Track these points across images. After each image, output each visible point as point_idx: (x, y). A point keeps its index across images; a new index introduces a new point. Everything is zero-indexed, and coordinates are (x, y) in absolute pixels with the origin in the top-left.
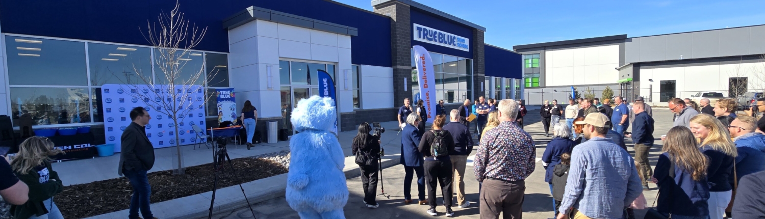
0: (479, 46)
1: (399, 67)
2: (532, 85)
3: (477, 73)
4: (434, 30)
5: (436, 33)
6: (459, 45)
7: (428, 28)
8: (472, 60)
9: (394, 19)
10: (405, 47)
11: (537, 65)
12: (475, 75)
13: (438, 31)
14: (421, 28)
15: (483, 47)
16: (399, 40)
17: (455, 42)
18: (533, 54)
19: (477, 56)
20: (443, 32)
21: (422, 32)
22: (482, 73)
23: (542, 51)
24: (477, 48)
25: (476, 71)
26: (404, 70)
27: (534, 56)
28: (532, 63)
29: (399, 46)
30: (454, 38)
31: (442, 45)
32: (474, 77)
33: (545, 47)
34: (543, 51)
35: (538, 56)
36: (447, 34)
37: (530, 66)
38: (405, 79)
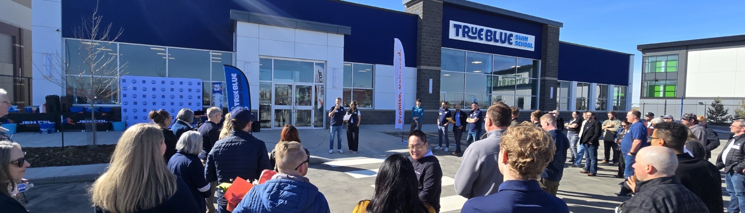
0: (550, 45)
1: (423, 67)
2: (664, 94)
3: (545, 76)
4: (479, 27)
5: (482, 30)
6: (517, 43)
7: (470, 26)
8: (540, 61)
9: (421, 16)
10: (433, 46)
11: (674, 70)
12: (543, 78)
13: (485, 28)
14: (461, 26)
15: (557, 46)
16: (425, 39)
17: (511, 40)
18: (667, 55)
19: (546, 56)
20: (493, 30)
21: (461, 31)
22: (555, 77)
23: (683, 51)
24: (546, 46)
25: (544, 74)
26: (430, 70)
27: (670, 58)
28: (666, 67)
29: (425, 45)
30: (511, 35)
31: (492, 43)
32: (541, 80)
33: (688, 46)
34: (685, 51)
35: (676, 57)
36: (498, 31)
37: (663, 70)
38: (431, 81)
